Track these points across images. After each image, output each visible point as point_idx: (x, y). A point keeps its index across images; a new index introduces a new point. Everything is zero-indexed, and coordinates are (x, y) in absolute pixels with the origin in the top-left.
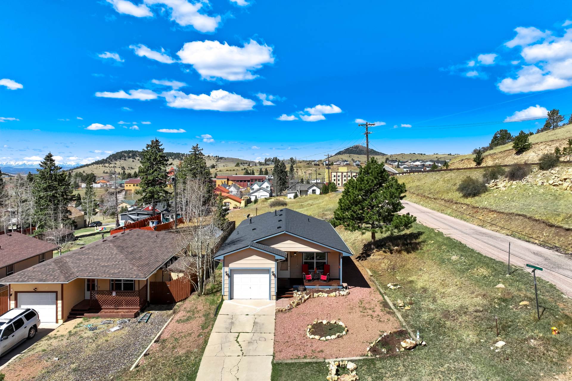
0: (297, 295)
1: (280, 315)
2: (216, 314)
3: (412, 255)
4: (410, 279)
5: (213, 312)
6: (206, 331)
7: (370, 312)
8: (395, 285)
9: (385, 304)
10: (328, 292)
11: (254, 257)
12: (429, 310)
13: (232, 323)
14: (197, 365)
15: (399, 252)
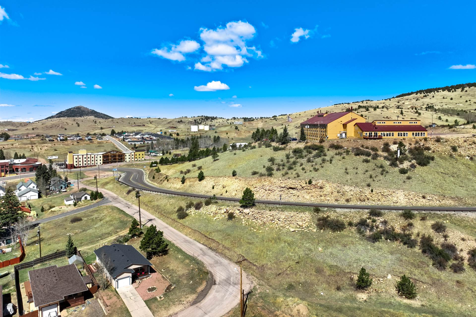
0: (137, 281)
1: (136, 289)
2: (118, 294)
3: (166, 256)
4: (168, 266)
5: (116, 294)
6: (120, 299)
7: (160, 281)
8: (164, 270)
9: (163, 277)
10: (146, 278)
11: (125, 274)
12: (176, 277)
13: (125, 295)
14: (126, 307)
15: (162, 255)
